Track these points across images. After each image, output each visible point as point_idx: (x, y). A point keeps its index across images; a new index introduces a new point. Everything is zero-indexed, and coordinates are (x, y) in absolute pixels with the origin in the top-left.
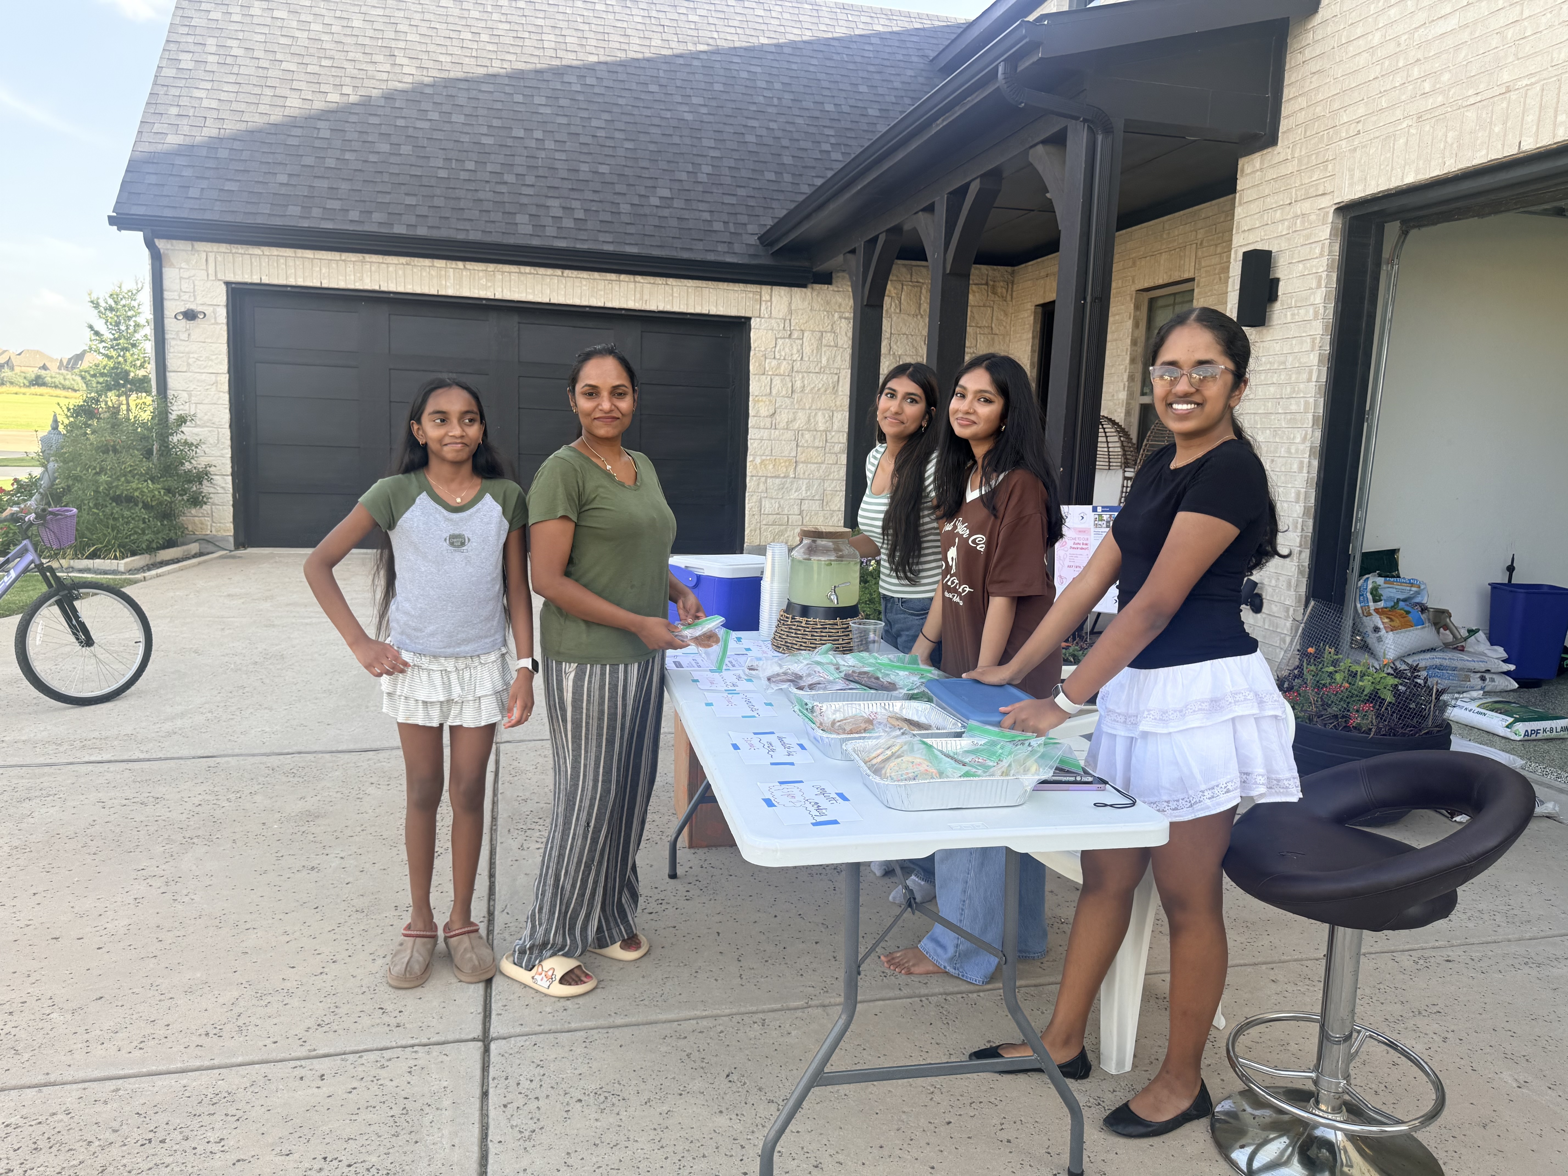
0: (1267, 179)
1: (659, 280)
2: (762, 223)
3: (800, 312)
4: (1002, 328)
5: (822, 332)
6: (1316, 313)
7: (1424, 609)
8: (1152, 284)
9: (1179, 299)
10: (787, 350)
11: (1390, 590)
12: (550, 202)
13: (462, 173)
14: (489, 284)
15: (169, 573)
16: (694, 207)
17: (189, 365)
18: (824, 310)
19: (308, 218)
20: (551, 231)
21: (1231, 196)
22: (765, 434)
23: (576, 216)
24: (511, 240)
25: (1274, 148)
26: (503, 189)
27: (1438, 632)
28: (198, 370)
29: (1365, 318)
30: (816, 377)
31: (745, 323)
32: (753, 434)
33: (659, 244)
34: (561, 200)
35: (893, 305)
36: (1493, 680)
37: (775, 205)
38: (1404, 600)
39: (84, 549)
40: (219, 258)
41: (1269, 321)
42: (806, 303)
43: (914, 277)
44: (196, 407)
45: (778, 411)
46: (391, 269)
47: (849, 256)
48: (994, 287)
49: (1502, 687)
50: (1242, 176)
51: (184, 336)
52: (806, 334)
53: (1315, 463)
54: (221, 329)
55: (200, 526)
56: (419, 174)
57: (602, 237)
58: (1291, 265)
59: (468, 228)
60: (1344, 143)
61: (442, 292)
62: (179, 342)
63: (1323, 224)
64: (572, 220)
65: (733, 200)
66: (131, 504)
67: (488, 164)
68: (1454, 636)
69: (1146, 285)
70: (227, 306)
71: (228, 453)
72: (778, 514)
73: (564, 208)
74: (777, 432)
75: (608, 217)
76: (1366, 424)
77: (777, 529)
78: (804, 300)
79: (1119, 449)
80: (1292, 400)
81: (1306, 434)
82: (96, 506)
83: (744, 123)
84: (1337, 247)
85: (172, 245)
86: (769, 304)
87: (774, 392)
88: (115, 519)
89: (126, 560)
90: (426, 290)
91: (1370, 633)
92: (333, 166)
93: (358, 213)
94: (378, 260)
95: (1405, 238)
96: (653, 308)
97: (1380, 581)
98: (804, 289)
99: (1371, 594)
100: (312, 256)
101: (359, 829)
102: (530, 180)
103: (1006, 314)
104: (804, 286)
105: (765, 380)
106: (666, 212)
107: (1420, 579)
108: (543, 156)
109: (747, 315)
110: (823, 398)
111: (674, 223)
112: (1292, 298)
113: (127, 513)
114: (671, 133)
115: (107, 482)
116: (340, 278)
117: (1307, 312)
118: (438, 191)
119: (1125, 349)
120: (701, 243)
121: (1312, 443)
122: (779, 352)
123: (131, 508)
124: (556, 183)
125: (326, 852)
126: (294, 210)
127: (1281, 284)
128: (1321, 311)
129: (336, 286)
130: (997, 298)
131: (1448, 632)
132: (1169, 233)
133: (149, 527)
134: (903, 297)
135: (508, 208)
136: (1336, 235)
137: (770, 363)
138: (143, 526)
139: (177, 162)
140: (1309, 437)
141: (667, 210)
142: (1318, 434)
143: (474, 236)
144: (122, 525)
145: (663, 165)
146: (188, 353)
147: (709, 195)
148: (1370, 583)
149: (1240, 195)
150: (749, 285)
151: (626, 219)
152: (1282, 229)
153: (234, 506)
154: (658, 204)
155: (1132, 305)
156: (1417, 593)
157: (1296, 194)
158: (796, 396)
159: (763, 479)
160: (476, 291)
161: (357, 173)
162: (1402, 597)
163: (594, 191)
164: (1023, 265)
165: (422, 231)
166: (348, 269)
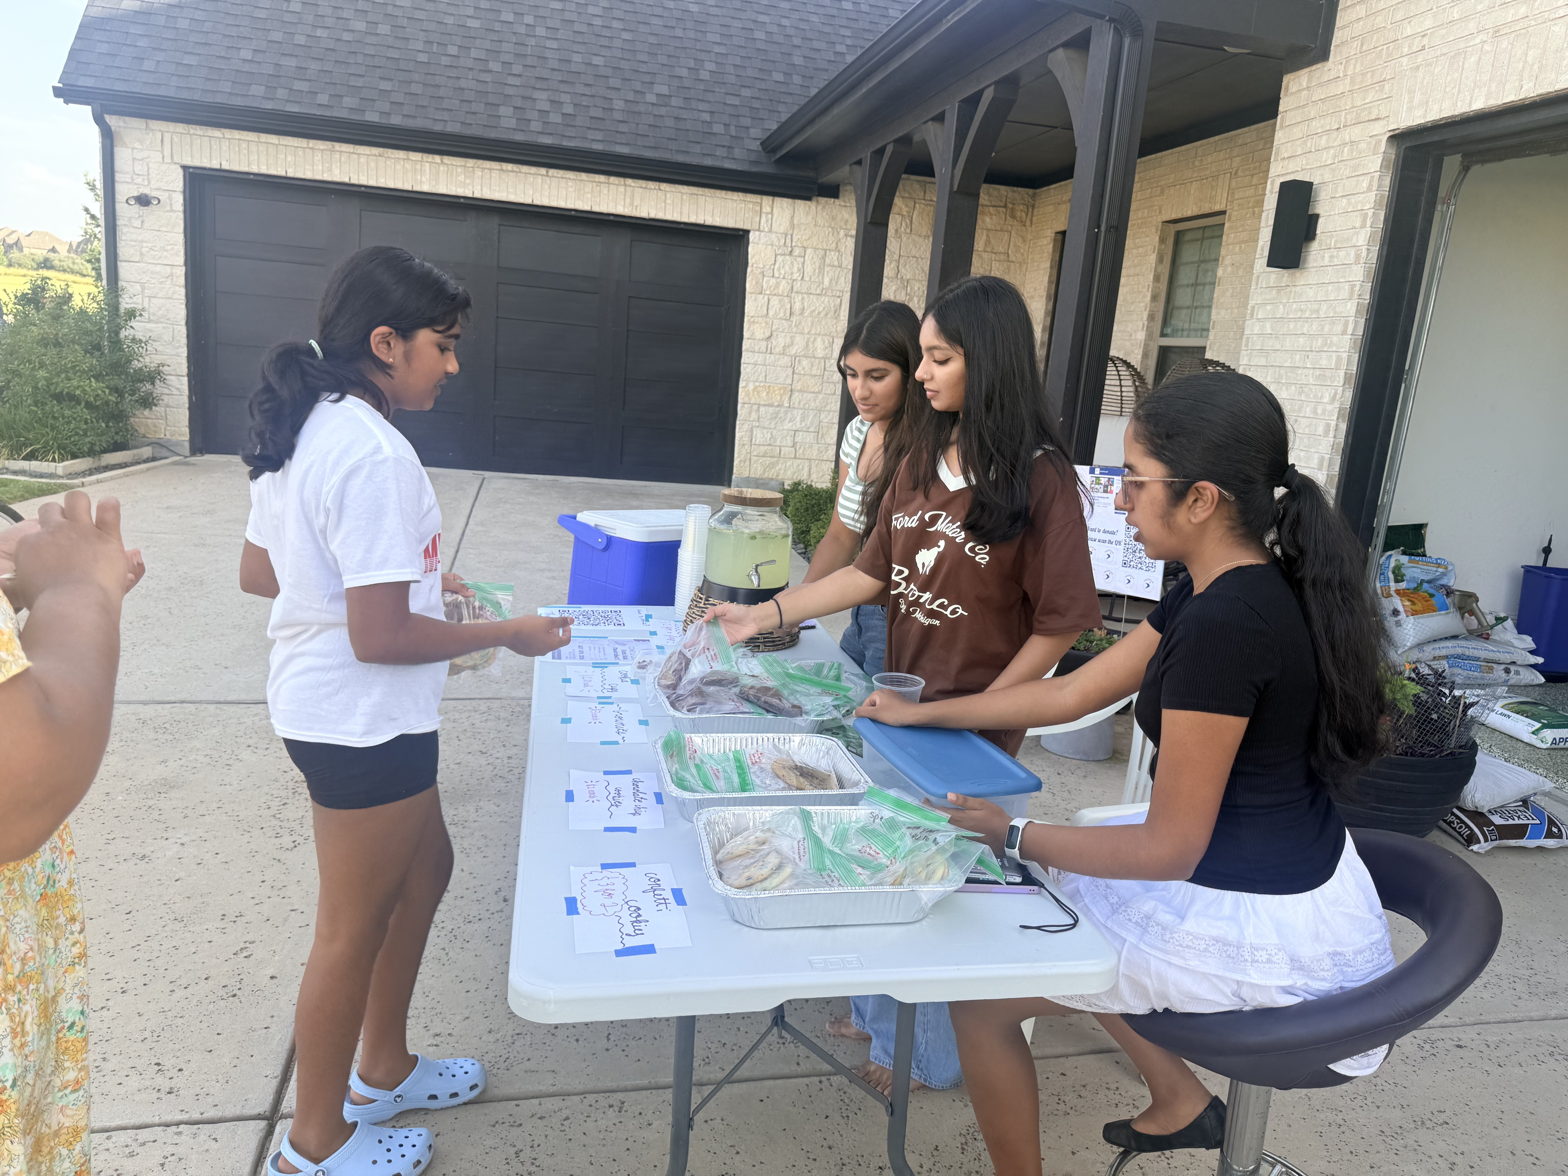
0: (1313, 99)
1: (651, 185)
2: (766, 127)
3: (803, 228)
4: (1019, 255)
5: (826, 250)
6: (1358, 257)
7: (1449, 592)
8: (1179, 216)
9: (1208, 233)
10: (787, 268)
11: (1414, 569)
12: (537, 95)
13: (443, 58)
14: (468, 181)
15: (112, 478)
16: (694, 106)
17: (142, 254)
18: (830, 226)
19: (272, 99)
20: (535, 126)
21: (1272, 121)
22: (759, 358)
23: (564, 111)
24: (493, 134)
25: (1325, 64)
26: (487, 77)
27: (1463, 617)
28: (152, 261)
29: (1412, 265)
30: (817, 299)
31: (743, 236)
32: (747, 358)
33: (653, 145)
34: (550, 93)
35: (904, 224)
36: (1517, 673)
37: (781, 108)
38: (1429, 582)
39: (21, 449)
40: (176, 139)
41: (1304, 263)
42: (810, 218)
43: (927, 195)
44: (150, 300)
45: (775, 334)
46: (363, 159)
47: (855, 167)
48: (1013, 209)
49: (1528, 681)
50: (1286, 95)
51: (137, 223)
52: (808, 251)
53: (1344, 427)
54: (177, 218)
55: (153, 428)
56: (397, 57)
57: (591, 135)
58: (1333, 200)
59: (446, 118)
60: (1405, 60)
61: (417, 188)
62: (131, 230)
63: (1374, 154)
64: (560, 115)
65: (736, 101)
66: (73, 403)
67: (473, 50)
68: (1480, 623)
69: (1174, 216)
70: (184, 192)
71: (184, 352)
72: (769, 445)
73: (552, 101)
74: (773, 357)
75: (599, 113)
76: (1403, 385)
77: (768, 461)
78: (808, 214)
79: (1132, 394)
80: (1323, 354)
81: (1336, 394)
82: (36, 403)
83: (753, 18)
84: (1387, 181)
85: (125, 122)
86: (770, 216)
87: (771, 313)
88: (54, 418)
89: (66, 463)
90: (399, 185)
91: (1388, 616)
92: (303, 43)
93: (327, 97)
94: (348, 150)
95: (1465, 175)
96: (644, 215)
97: (1404, 559)
98: (808, 203)
99: (1393, 572)
100: (277, 142)
101: (215, 806)
102: (517, 69)
103: (1024, 241)
104: (808, 198)
105: (762, 300)
106: (663, 111)
107: (1447, 559)
108: (533, 44)
109: (746, 227)
110: (823, 323)
111: (670, 122)
112: (1331, 237)
113: (67, 413)
114: (674, 25)
115: (46, 379)
116: (307, 167)
117: (1348, 254)
118: (416, 77)
119: (1146, 285)
120: (699, 146)
121: (1341, 404)
122: (779, 269)
123: (73, 407)
124: (545, 74)
125: (165, 835)
126: (258, 90)
127: (1320, 221)
128: (1364, 254)
129: (302, 177)
130: (1016, 223)
131: (1473, 617)
132: (1201, 161)
133: (93, 429)
134: (914, 216)
135: (491, 99)
136: (1387, 167)
137: (768, 282)
138: (85, 427)
139: (132, 31)
140: (1338, 397)
141: (664, 108)
142: (1349, 395)
143: (452, 128)
144: (63, 425)
145: (663, 59)
146: (142, 241)
147: (711, 94)
148: (1393, 560)
149: (1282, 117)
150: (749, 195)
151: (618, 116)
152: (1327, 157)
153: (189, 409)
154: (655, 102)
155: (1157, 238)
156: (1444, 574)
157: (1345, 118)
158: (794, 319)
159: (755, 407)
160: (454, 189)
161: (329, 53)
162: (1426, 578)
163: (586, 85)
164: (1045, 188)
165: (396, 120)
166: (316, 158)
